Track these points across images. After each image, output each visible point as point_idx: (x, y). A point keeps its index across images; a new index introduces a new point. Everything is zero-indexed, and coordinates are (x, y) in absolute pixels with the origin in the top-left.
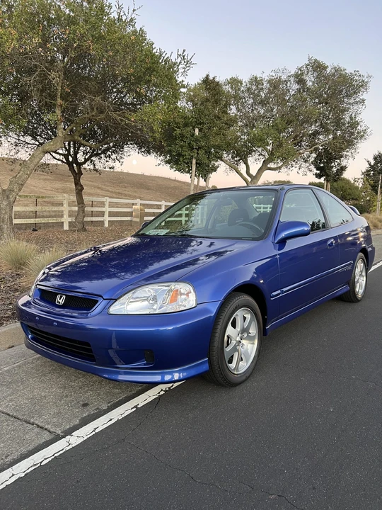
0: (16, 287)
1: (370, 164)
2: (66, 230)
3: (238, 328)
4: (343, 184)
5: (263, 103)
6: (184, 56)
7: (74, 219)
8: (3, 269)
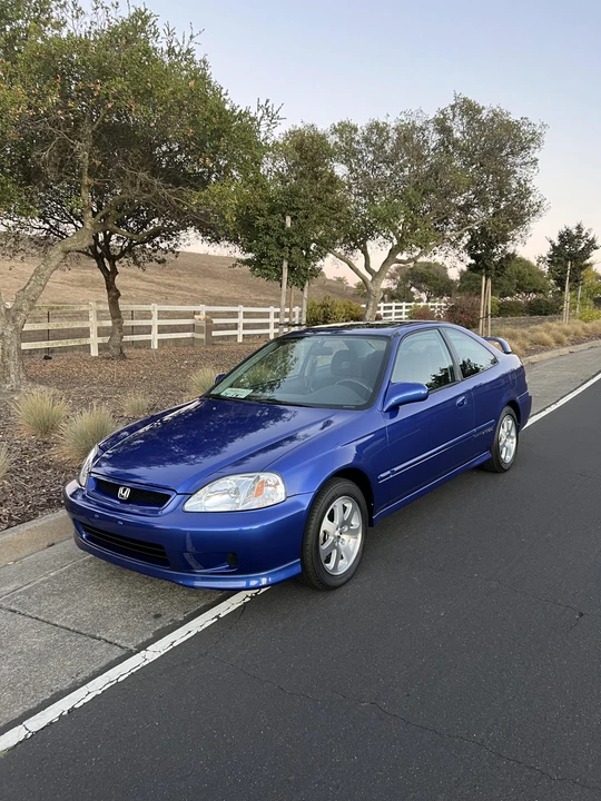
0: (46, 461)
1: (553, 246)
2: (95, 358)
3: (337, 521)
4: (520, 268)
5: (389, 161)
6: (267, 109)
7: (106, 339)
8: (25, 434)
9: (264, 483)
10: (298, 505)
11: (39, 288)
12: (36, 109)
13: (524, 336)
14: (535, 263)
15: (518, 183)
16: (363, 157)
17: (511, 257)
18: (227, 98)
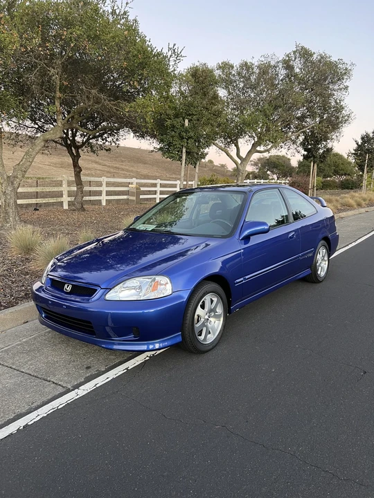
0: (26, 270)
1: (357, 144)
2: (66, 210)
3: (207, 309)
4: (336, 159)
5: (253, 87)
6: (174, 50)
7: (73, 199)
8: (14, 254)
9: (158, 283)
10: (180, 297)
11: (28, 163)
12: (26, 47)
13: (337, 201)
14: (346, 157)
15: (336, 102)
16: (237, 85)
17: (329, 150)
18: (150, 44)
